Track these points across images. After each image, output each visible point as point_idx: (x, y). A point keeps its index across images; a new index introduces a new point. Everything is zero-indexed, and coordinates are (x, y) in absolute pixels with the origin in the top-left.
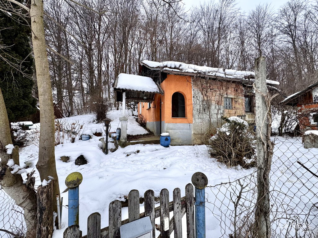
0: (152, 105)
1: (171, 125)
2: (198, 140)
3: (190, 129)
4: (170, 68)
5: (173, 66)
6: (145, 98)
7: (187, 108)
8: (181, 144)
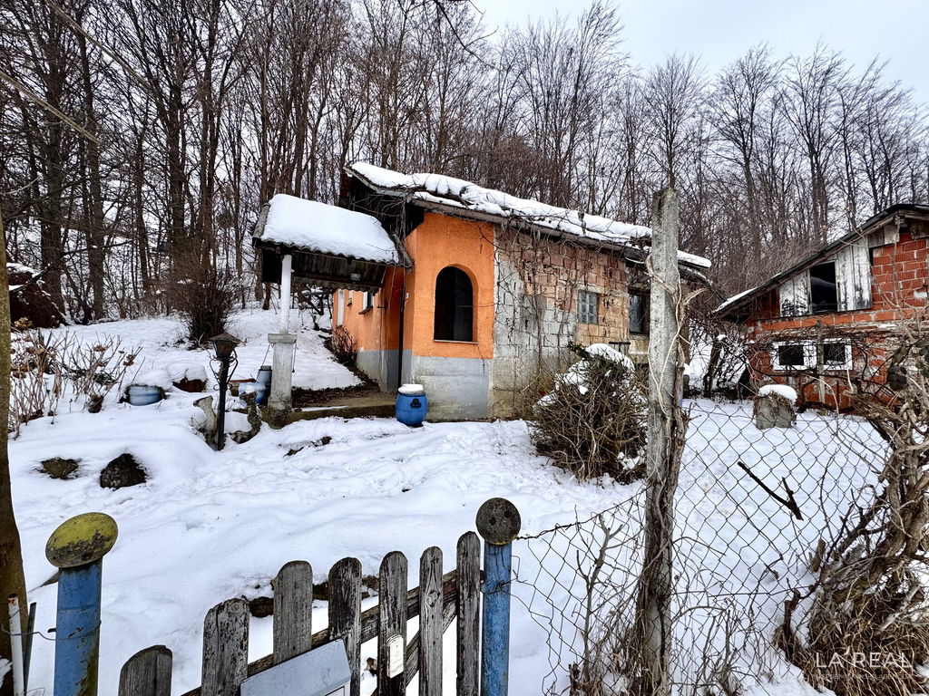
0: (375, 300)
1: (429, 363)
2: (504, 406)
3: (485, 376)
4: (435, 193)
5: (443, 191)
6: (355, 276)
7: (479, 313)
8: (456, 418)
